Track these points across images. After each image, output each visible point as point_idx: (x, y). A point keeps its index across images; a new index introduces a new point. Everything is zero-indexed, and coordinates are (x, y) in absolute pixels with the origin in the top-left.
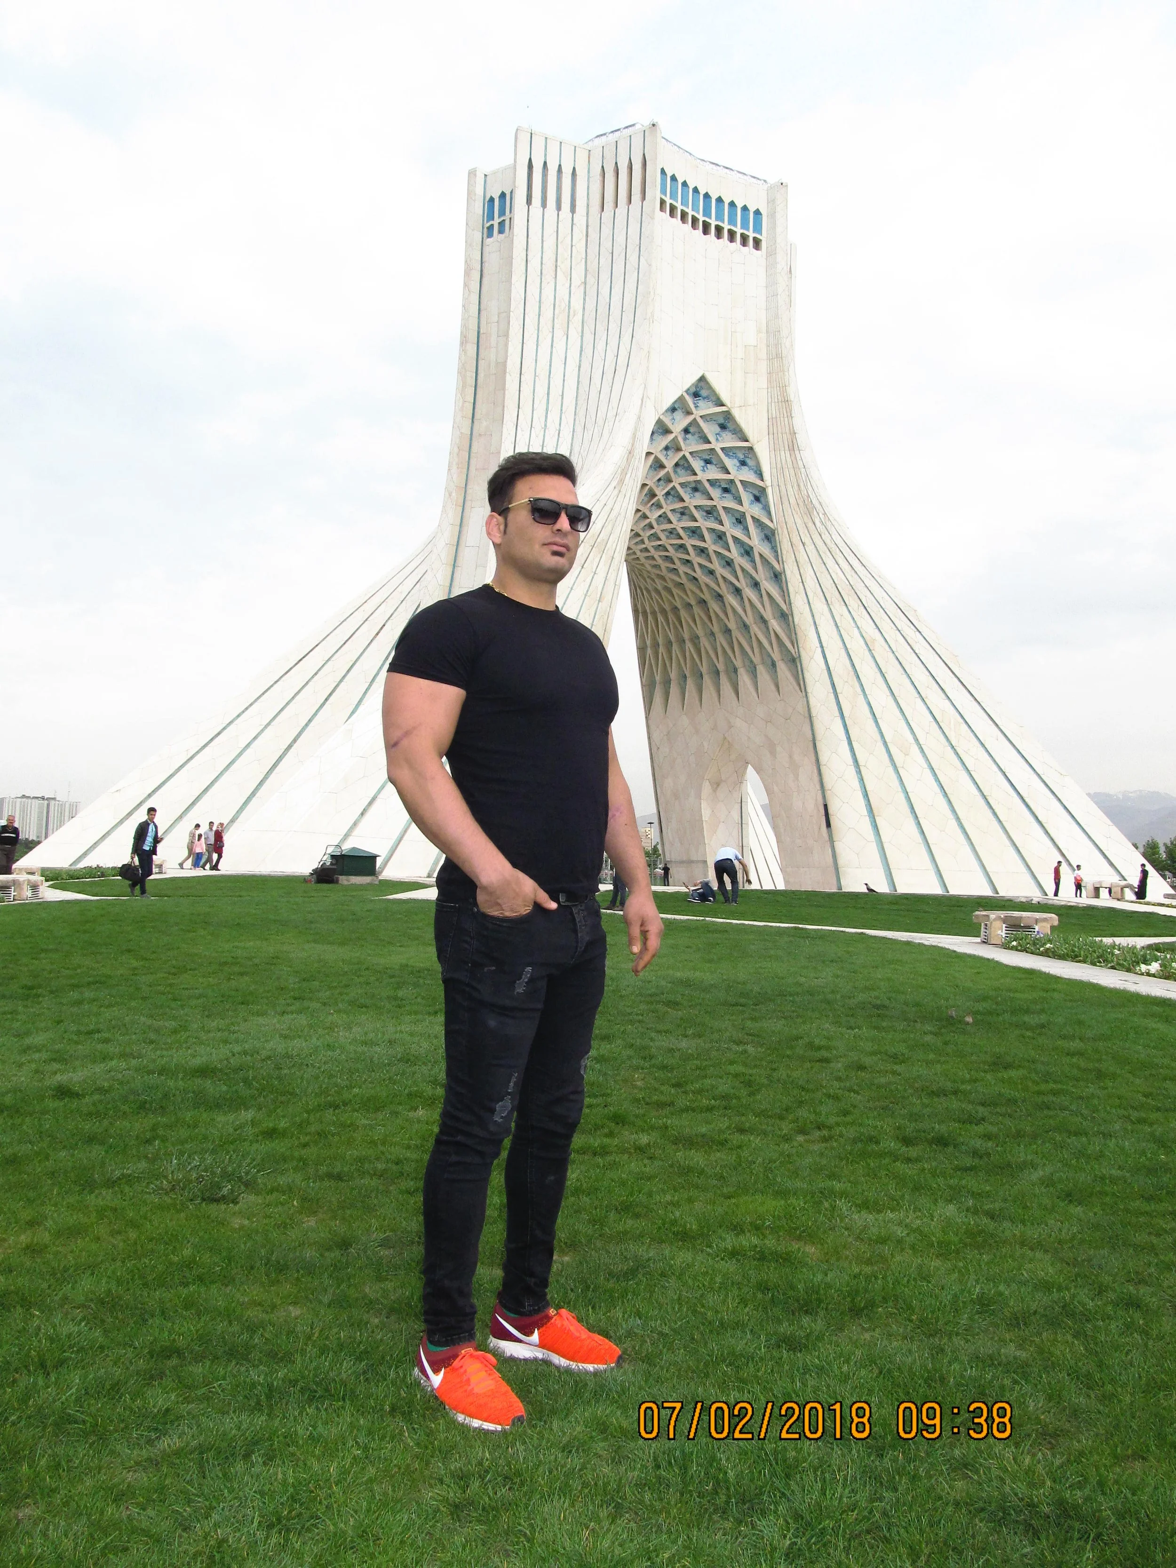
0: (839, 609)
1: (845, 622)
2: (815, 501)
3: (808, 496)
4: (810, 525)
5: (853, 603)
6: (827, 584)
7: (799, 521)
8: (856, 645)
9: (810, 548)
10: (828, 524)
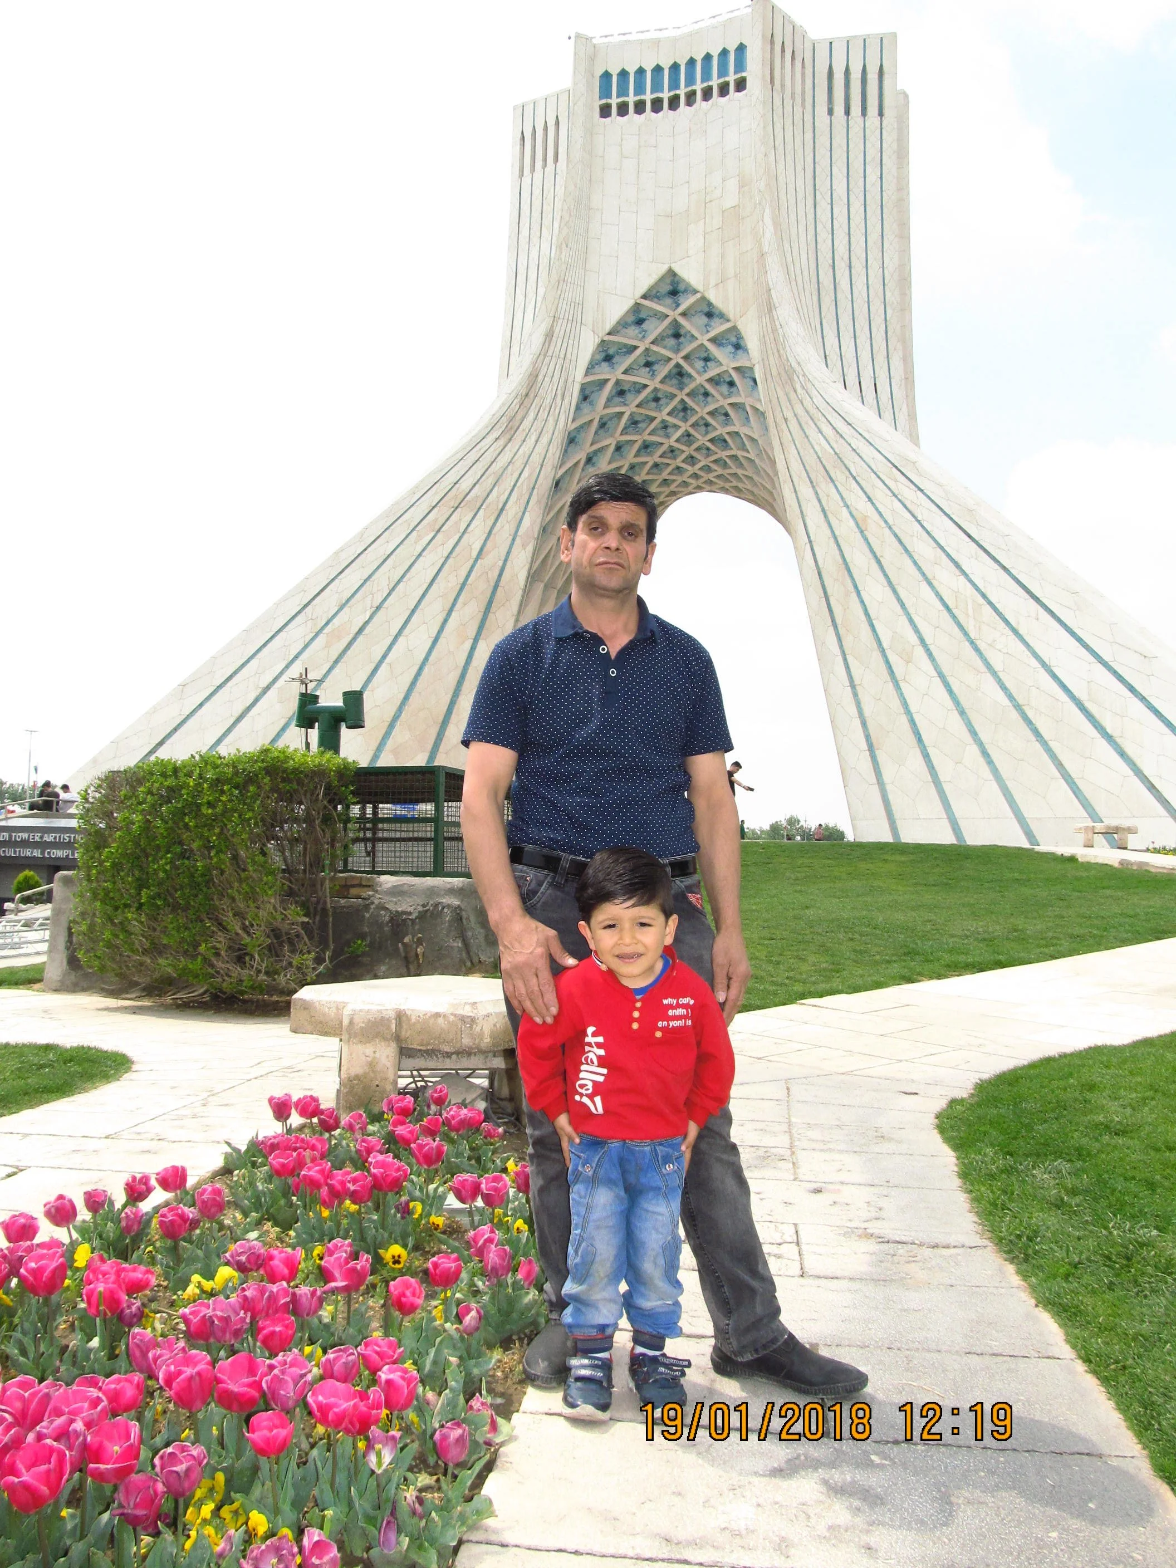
0: (825, 488)
1: (833, 502)
2: (794, 364)
3: (788, 360)
4: (792, 395)
5: (839, 475)
6: (811, 460)
7: (781, 394)
8: (845, 528)
9: (793, 423)
10: (809, 386)
